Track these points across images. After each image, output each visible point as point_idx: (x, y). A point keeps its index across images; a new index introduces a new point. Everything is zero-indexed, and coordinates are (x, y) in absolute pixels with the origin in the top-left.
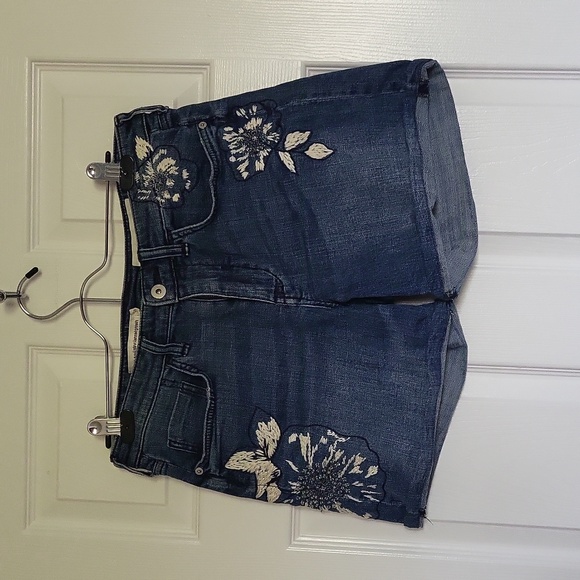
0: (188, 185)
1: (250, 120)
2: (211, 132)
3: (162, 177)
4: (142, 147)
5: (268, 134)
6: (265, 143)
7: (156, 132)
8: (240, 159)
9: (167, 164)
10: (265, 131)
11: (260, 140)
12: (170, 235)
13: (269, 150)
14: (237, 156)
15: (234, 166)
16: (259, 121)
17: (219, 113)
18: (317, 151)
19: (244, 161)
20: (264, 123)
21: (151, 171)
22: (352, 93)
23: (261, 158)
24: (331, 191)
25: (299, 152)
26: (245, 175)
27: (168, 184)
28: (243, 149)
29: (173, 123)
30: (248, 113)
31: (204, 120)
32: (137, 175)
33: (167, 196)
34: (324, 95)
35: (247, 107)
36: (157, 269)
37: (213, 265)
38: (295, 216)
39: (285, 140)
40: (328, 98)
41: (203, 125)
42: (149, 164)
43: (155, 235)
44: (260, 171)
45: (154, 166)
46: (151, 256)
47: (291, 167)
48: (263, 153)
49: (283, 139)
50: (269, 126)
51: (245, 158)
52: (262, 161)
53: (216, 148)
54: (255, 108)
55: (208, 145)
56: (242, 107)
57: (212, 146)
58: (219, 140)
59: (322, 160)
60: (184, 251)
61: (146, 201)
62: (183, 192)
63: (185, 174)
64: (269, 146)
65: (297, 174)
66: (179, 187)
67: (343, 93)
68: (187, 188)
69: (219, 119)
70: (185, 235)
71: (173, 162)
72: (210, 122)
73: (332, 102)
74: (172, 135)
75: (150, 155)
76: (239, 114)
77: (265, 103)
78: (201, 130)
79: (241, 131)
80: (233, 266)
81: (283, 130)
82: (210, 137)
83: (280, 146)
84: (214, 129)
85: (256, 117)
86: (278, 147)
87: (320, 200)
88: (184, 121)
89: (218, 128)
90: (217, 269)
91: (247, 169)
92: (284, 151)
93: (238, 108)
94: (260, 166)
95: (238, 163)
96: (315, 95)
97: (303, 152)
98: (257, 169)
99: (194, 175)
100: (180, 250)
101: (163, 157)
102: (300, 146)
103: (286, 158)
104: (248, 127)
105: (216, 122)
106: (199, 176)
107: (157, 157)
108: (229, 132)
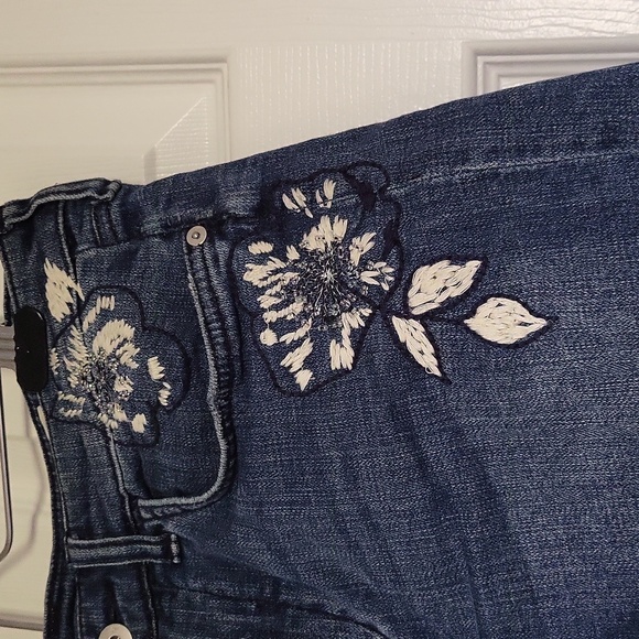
0: (164, 396)
1: (316, 222)
2: (216, 259)
3: (103, 372)
4: (59, 289)
5: (364, 264)
6: (356, 292)
7: (87, 252)
8: (288, 338)
9: (116, 336)
10: (355, 257)
11: (341, 281)
12: (134, 507)
13: (367, 312)
14: (281, 327)
15: (271, 359)
16: (340, 228)
17: (238, 203)
18: (501, 322)
19: (298, 343)
20: (352, 233)
21: (80, 352)
22: (605, 145)
23: (346, 332)
24: (544, 432)
25: (448, 319)
26: (304, 378)
27: (118, 388)
28: (297, 307)
29: (127, 229)
30: (311, 203)
31: (202, 223)
32: (54, 358)
33: (121, 415)
34: (520, 152)
35: (311, 185)
36: (109, 587)
37: (236, 600)
38: (440, 500)
39: (409, 284)
40: (532, 163)
41: (197, 236)
42: (75, 332)
43: (100, 504)
44: (343, 372)
45: (88, 339)
46: (93, 560)
47: (428, 361)
48: (352, 321)
49: (403, 282)
50: (364, 243)
51: (301, 333)
52: (347, 342)
53: (226, 306)
54: (329, 188)
55: (206, 296)
56: (296, 184)
57: (215, 300)
58: (233, 282)
59: (516, 345)
60: (167, 553)
61: (76, 421)
62: (153, 409)
63: (155, 369)
64: (367, 301)
65: (444, 379)
66: (143, 399)
67: (578, 146)
68: (164, 402)
69: (237, 219)
70: (166, 517)
71: (129, 332)
72: (215, 228)
73: (542, 172)
74: (125, 262)
75: (79, 310)
76: (289, 204)
77: (358, 173)
78: (190, 249)
79: (293, 254)
80: (286, 605)
81: (404, 257)
82: (212, 271)
83: (396, 301)
84: (222, 248)
85: (331, 213)
86: (390, 303)
87: (512, 451)
88: (152, 223)
89: (234, 245)
90: (244, 612)
91: (308, 363)
92: (406, 314)
93: (287, 185)
94: (341, 355)
95: (282, 350)
96: (494, 153)
97: (459, 322)
98: (335, 365)
99: (177, 372)
100: (157, 549)
101: (105, 316)
102: (451, 304)
103: (411, 335)
104: (312, 241)
105: (230, 228)
106: (188, 374)
107: (91, 316)
108: (262, 259)
